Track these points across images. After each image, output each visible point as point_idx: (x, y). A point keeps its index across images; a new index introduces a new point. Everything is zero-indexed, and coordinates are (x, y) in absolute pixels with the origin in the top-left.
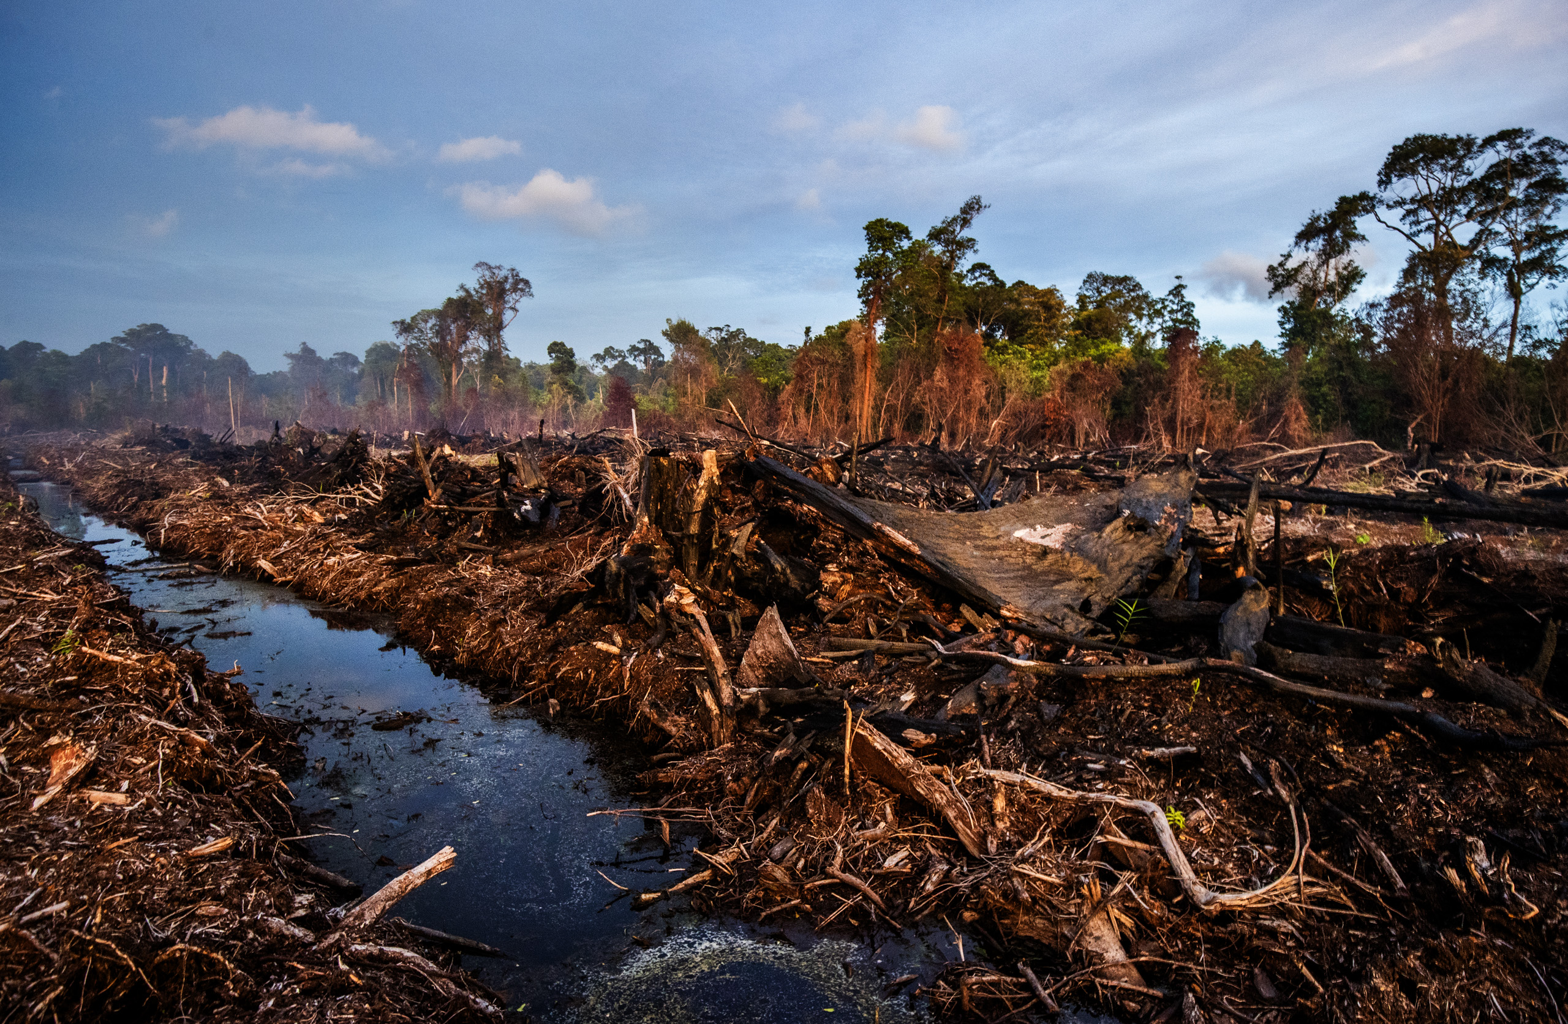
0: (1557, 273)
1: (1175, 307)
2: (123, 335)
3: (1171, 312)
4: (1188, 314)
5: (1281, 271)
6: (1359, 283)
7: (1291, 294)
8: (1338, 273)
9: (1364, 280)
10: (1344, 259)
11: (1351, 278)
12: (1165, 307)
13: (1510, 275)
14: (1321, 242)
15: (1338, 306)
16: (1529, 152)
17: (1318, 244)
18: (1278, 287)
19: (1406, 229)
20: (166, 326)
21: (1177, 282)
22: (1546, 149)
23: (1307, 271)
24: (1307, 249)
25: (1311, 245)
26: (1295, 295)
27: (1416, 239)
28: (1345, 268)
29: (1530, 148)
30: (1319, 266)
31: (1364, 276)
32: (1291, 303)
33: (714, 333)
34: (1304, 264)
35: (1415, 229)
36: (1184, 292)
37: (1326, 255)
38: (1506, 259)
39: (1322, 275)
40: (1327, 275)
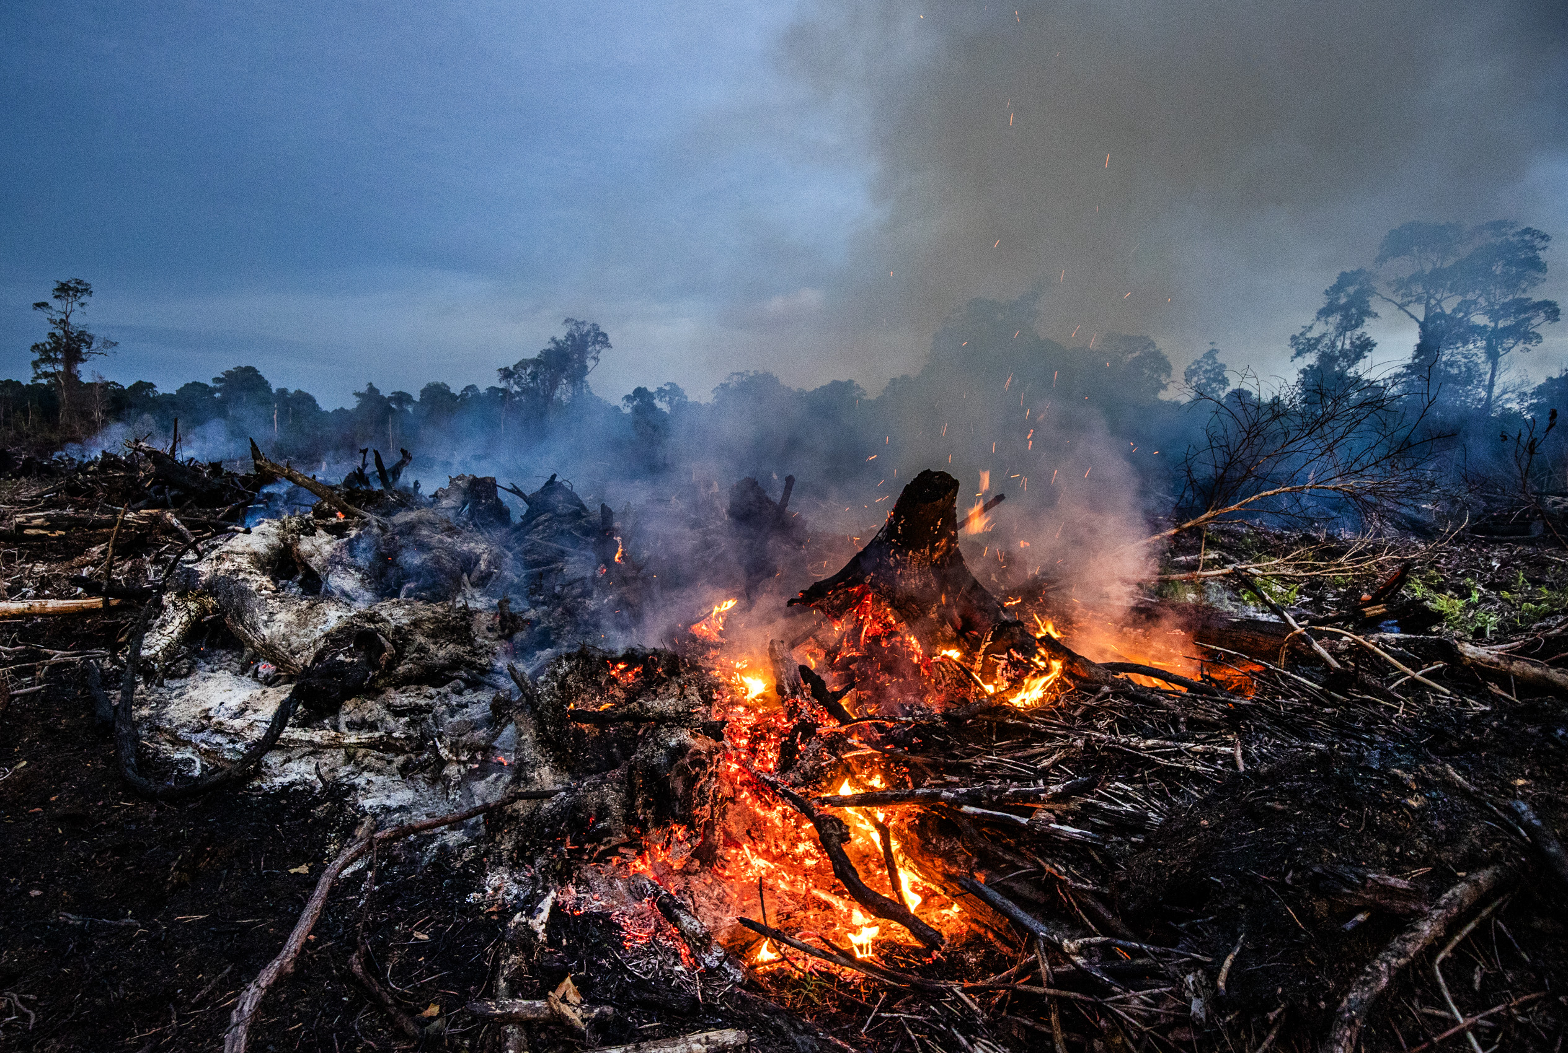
0: (1531, 339)
1: (1209, 368)
2: (222, 376)
3: (1206, 371)
4: (1220, 373)
5: (1302, 340)
6: (1370, 351)
7: (1311, 359)
8: (1352, 343)
9: (1375, 349)
10: (1358, 332)
11: (1364, 347)
12: (1200, 368)
13: (1489, 340)
14: (1339, 317)
15: (1352, 370)
16: (1511, 239)
17: (1335, 319)
18: (1299, 354)
19: (1398, 300)
20: (258, 369)
21: (1210, 347)
22: (1527, 237)
23: (1326, 341)
24: (1327, 323)
25: (1330, 319)
26: (1314, 359)
27: (1407, 308)
28: (1358, 339)
29: (1513, 236)
30: (1337, 336)
31: (1374, 345)
32: (1311, 366)
33: (735, 378)
34: (1324, 335)
35: (1406, 300)
36: (1217, 356)
37: (1343, 329)
38: (1485, 326)
39: (1339, 344)
40: (1343, 344)
